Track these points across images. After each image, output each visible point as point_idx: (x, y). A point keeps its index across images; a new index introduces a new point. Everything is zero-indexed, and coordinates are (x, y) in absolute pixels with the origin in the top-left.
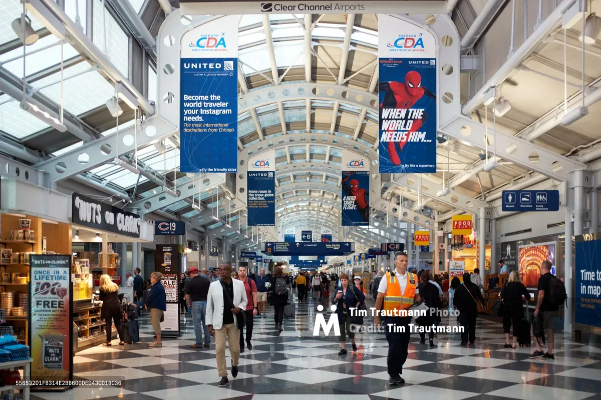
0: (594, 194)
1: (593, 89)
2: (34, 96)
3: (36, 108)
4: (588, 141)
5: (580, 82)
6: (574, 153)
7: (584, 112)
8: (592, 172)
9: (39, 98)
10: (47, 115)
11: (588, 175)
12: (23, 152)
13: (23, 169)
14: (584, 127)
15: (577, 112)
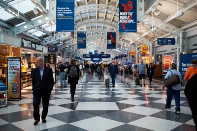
0: (186, 40)
1: (186, 7)
2: (9, 7)
3: (10, 11)
4: (184, 23)
5: (182, 5)
6: (180, 27)
7: (183, 14)
8: (185, 33)
9: (11, 8)
10: (13, 13)
11: (184, 34)
12: (6, 25)
13: (6, 30)
14: (183, 19)
15: (181, 14)
